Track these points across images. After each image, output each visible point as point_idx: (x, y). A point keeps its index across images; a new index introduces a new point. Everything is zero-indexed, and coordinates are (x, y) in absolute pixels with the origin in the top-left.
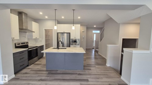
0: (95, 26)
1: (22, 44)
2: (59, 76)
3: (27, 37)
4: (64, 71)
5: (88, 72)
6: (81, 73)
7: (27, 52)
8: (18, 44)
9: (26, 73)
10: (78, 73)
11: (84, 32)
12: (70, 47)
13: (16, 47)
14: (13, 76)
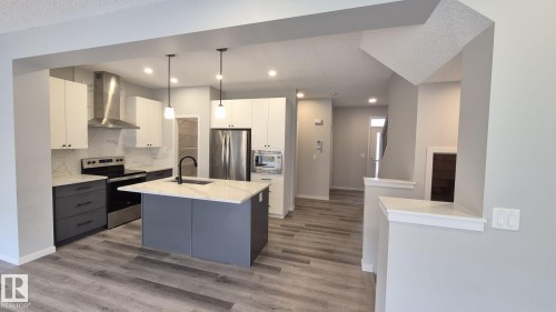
0: (373, 101)
1: (101, 161)
2: (156, 271)
3: (120, 142)
4: (186, 260)
5: (261, 278)
6: (231, 275)
7: (104, 186)
8: (89, 163)
9: (86, 248)
10: (221, 274)
11: (321, 124)
12: (249, 179)
13: (85, 171)
14: (52, 249)
